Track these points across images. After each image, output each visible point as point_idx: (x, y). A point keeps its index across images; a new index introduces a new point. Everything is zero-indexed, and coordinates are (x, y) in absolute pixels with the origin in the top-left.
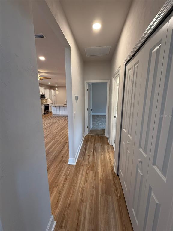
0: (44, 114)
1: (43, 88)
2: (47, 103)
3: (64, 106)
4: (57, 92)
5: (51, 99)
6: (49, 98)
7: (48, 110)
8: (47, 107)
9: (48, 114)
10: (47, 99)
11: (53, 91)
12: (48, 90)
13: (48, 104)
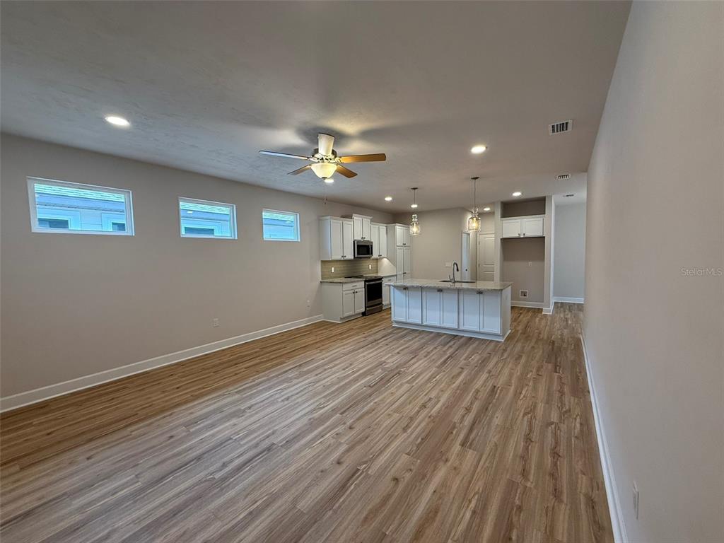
0: (364, 314)
1: (367, 220)
2: (377, 272)
3: (440, 290)
4: (414, 229)
5: (392, 260)
6: (384, 254)
7: (377, 301)
8: (374, 290)
9: (377, 316)
10: (377, 259)
11: (399, 229)
12: (383, 228)
13: (381, 279)
